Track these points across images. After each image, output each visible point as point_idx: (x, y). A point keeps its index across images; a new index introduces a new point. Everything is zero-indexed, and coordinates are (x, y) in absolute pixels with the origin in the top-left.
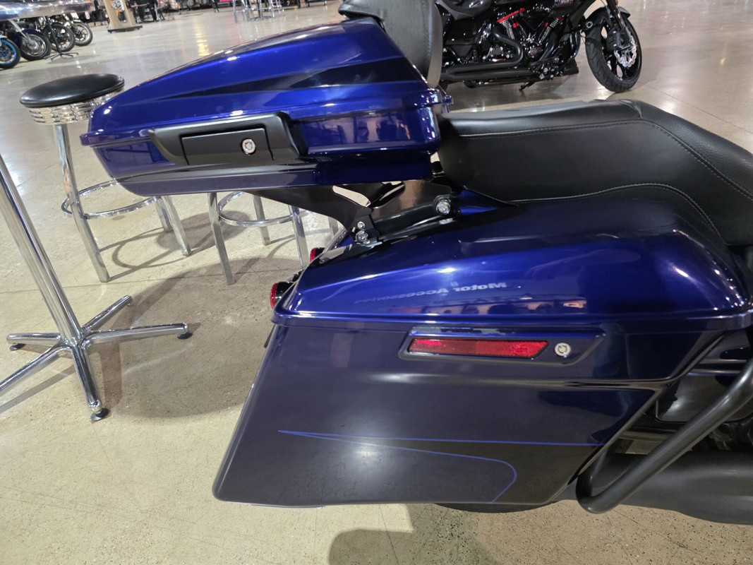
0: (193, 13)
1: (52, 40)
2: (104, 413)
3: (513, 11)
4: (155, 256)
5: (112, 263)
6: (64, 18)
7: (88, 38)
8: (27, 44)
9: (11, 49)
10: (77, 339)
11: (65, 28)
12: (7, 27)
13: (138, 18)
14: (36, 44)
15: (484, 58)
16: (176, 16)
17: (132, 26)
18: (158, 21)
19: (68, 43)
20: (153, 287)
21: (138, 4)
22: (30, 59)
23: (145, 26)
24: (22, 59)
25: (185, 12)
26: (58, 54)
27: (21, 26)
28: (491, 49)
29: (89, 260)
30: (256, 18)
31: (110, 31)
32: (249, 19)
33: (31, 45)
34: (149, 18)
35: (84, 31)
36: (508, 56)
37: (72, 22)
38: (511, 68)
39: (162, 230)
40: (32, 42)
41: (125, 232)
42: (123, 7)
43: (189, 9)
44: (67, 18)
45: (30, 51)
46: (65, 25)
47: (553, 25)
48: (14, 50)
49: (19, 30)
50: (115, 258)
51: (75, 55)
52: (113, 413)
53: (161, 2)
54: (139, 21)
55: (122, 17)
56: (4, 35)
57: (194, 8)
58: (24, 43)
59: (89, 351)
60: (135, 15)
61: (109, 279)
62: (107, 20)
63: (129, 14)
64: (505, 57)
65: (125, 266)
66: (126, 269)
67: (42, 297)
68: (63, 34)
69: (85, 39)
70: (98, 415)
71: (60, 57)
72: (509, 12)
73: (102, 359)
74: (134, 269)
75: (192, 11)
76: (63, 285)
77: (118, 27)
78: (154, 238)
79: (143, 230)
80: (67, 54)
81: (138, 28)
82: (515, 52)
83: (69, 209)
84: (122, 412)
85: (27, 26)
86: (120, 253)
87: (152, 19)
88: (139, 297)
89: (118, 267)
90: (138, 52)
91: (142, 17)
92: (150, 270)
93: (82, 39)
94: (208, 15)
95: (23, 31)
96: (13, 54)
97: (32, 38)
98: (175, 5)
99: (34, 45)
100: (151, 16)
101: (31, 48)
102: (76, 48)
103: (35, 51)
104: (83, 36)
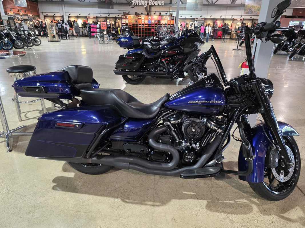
0: (81, 38)
1: (26, 43)
2: (10, 151)
3: (166, 58)
4: (37, 116)
5: (24, 117)
6: (32, 35)
7: (39, 43)
8: (16, 43)
9: (10, 44)
10: (8, 133)
11: (32, 39)
12: (10, 37)
13: (60, 37)
14: (20, 43)
15: (157, 70)
16: (75, 38)
17: (57, 40)
18: (68, 39)
19: (32, 44)
20: (33, 124)
21: (61, 33)
22: (16, 48)
23: (62, 41)
24: (13, 48)
25: (78, 37)
26: (27, 48)
27: (15, 37)
28: (159, 68)
29: (17, 116)
30: (102, 43)
31: (49, 41)
32: (100, 43)
33: (18, 44)
34: (64, 37)
35: (39, 41)
36: (164, 71)
37: (35, 37)
38: (165, 74)
39: (42, 109)
40: (18, 43)
41: (31, 109)
42: (55, 34)
43: (80, 36)
44: (33, 36)
45: (17, 45)
46: (32, 38)
47: (178, 63)
48: (11, 45)
49: (14, 38)
50: (25, 116)
51: (33, 49)
52: (13, 151)
53: (70, 33)
54: (60, 38)
55: (54, 37)
56: (9, 39)
57: (82, 36)
58: (15, 43)
59: (11, 137)
60: (59, 37)
61: (22, 121)
62: (49, 36)
63: (56, 36)
64: (163, 71)
65: (27, 118)
66: (27, 119)
67: (1, 123)
68: (31, 41)
69: (38, 43)
70: (9, 151)
71: (27, 49)
72: (165, 58)
73: (14, 139)
74: (30, 119)
75: (81, 37)
76: (7, 121)
77: (52, 40)
78: (39, 111)
79: (36, 109)
80: (30, 48)
81: (59, 41)
82: (166, 70)
83: (14, 100)
84: (15, 151)
85: (17, 37)
86: (27, 114)
87: (65, 38)
88: (28, 126)
89: (25, 118)
90: (58, 51)
91: (62, 37)
92: (34, 119)
93: (37, 43)
94: (87, 39)
95: (16, 39)
96: (10, 46)
97: (19, 41)
98: (75, 34)
99: (19, 44)
100: (65, 37)
101: (18, 45)
102: (34, 46)
103: (19, 46)
104: (38, 42)
